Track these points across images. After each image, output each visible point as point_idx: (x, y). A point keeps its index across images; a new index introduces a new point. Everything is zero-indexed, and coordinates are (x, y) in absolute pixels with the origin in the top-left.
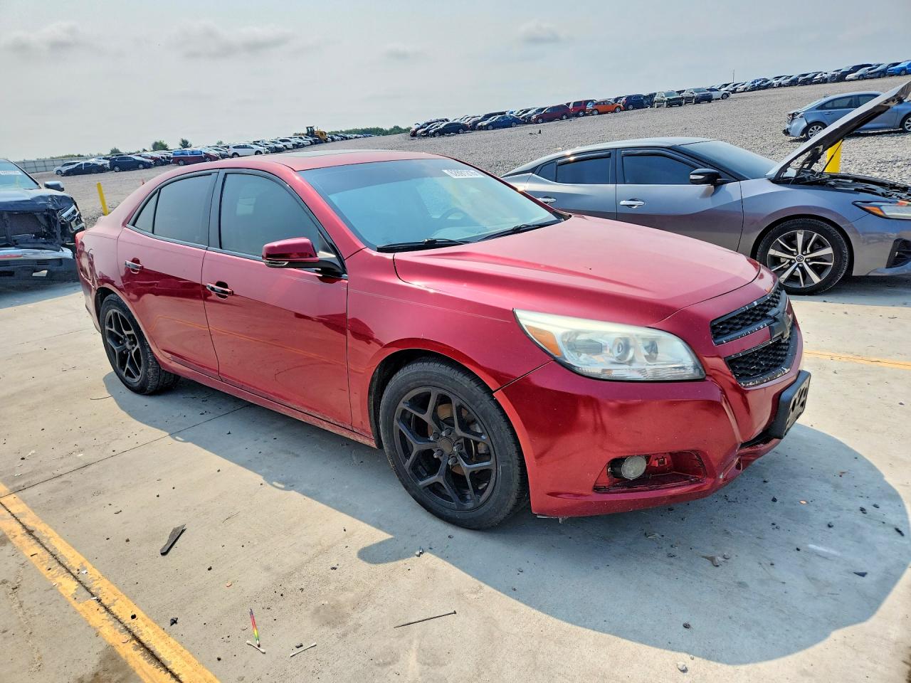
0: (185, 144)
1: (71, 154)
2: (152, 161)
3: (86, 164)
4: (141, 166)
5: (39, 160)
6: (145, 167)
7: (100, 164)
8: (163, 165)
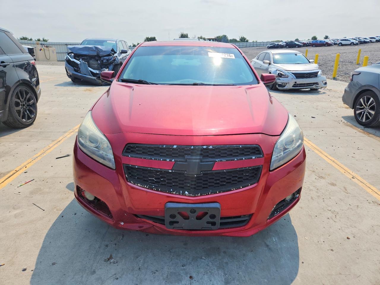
0: (326, 37)
1: (279, 40)
2: (302, 44)
3: (277, 44)
4: (297, 46)
5: (262, 42)
6: (298, 47)
7: (282, 44)
8: (307, 46)
